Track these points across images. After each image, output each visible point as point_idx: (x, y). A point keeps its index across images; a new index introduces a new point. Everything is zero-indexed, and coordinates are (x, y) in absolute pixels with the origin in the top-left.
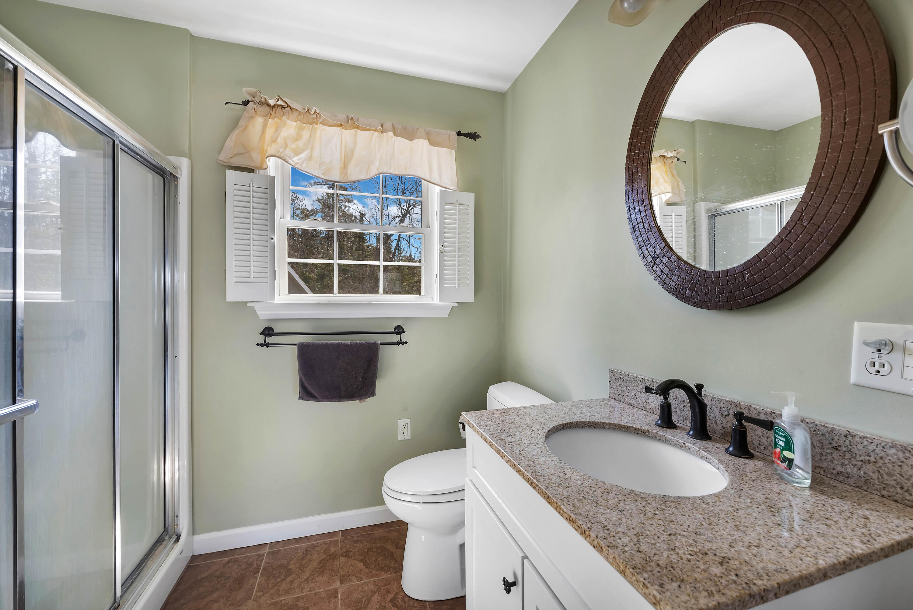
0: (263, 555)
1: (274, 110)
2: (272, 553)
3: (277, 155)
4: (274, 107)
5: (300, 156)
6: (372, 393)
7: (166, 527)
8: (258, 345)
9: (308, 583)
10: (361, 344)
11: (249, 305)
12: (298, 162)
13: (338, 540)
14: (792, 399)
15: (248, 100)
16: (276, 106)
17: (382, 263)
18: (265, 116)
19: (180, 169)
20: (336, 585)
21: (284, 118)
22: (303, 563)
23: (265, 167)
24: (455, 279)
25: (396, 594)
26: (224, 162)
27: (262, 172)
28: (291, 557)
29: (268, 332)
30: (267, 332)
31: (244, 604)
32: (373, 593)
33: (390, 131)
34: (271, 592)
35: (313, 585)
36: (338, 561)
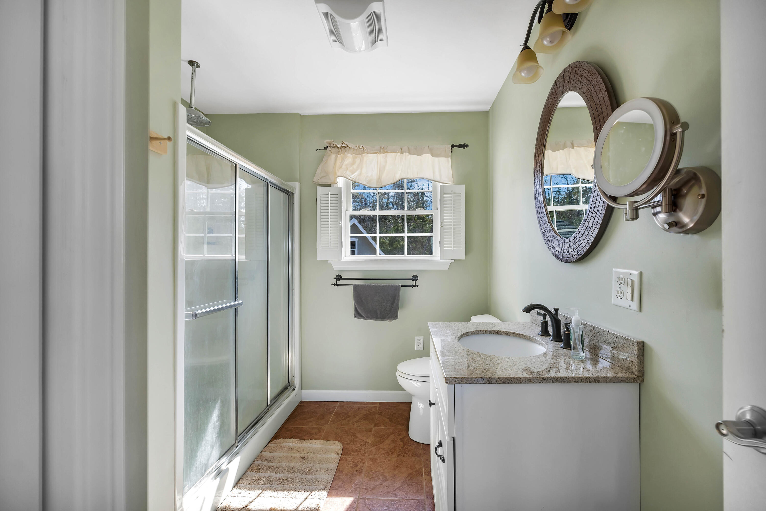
0: (336, 407)
1: (341, 149)
2: (340, 406)
3: (342, 176)
4: (340, 148)
5: (355, 174)
6: (396, 317)
7: (289, 382)
8: (332, 284)
9: (357, 423)
10: (389, 286)
11: (329, 262)
12: (354, 177)
13: (377, 406)
14: (576, 313)
15: (327, 146)
16: (341, 147)
17: (406, 235)
18: (336, 154)
19: (296, 189)
20: (372, 426)
21: (346, 153)
22: (356, 414)
23: (336, 183)
24: (451, 244)
25: (405, 437)
26: (316, 182)
27: (335, 185)
28: (350, 410)
29: (339, 278)
30: (337, 278)
31: (324, 426)
32: (391, 434)
33: (406, 152)
34: (338, 423)
35: (359, 424)
36: (375, 416)
